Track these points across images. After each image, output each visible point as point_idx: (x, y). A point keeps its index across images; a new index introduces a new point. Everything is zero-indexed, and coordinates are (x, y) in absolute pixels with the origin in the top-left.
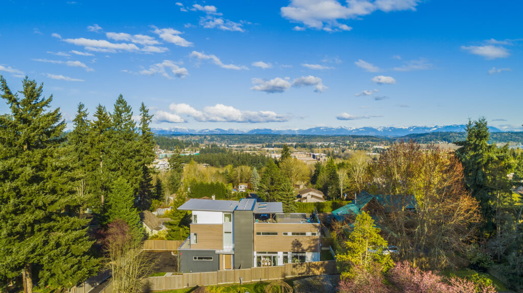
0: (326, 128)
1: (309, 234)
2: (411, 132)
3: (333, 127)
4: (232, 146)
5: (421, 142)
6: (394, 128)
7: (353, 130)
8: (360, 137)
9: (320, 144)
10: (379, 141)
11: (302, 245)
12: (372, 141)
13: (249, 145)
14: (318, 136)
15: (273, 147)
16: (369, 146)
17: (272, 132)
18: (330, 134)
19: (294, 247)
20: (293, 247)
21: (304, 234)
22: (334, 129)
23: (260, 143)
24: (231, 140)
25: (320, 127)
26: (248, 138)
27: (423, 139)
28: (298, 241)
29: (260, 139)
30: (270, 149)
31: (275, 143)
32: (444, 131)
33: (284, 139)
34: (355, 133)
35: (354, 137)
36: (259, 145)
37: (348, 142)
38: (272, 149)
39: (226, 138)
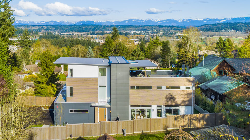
0: (137, 20)
1: (183, 88)
2: (205, 22)
3: (143, 20)
4: (64, 34)
5: (214, 30)
6: (191, 20)
7: (159, 22)
8: (165, 26)
9: (133, 32)
10: (180, 30)
11: (175, 99)
12: (174, 29)
13: (76, 33)
14: (131, 26)
15: (96, 35)
16: (172, 34)
17: (95, 24)
18: (141, 25)
19: (168, 102)
20: (166, 101)
21: (178, 88)
22: (143, 21)
23: (86, 31)
24: (62, 29)
25: (133, 20)
26: (76, 28)
27: (216, 28)
28: (171, 95)
29: (85, 29)
30: (93, 36)
31: (98, 32)
32: (232, 22)
33: (104, 28)
34: (161, 23)
35: (160, 26)
36: (85, 33)
37: (155, 30)
38: (96, 36)
39: (59, 28)
